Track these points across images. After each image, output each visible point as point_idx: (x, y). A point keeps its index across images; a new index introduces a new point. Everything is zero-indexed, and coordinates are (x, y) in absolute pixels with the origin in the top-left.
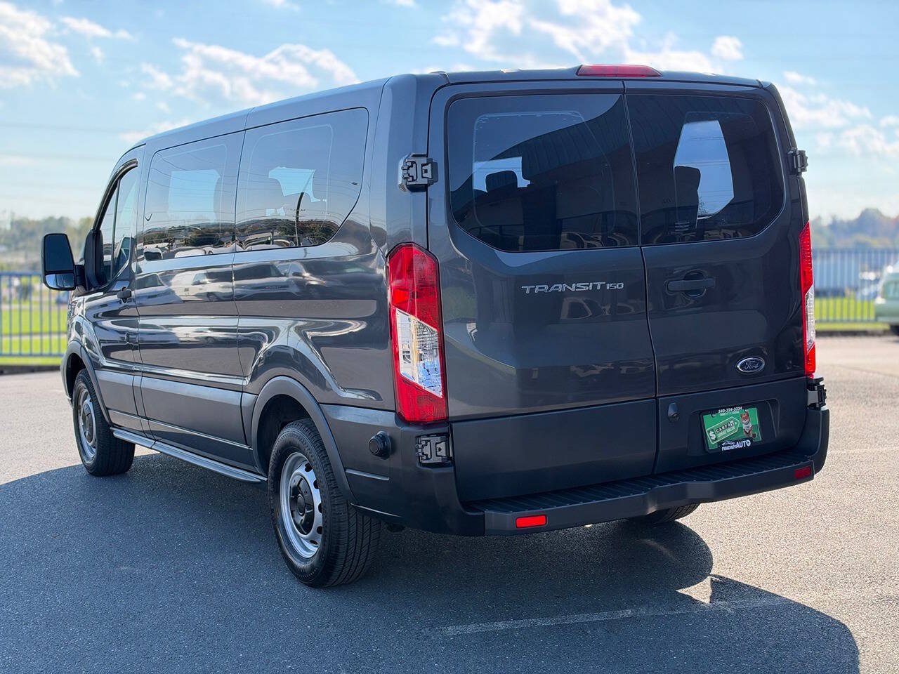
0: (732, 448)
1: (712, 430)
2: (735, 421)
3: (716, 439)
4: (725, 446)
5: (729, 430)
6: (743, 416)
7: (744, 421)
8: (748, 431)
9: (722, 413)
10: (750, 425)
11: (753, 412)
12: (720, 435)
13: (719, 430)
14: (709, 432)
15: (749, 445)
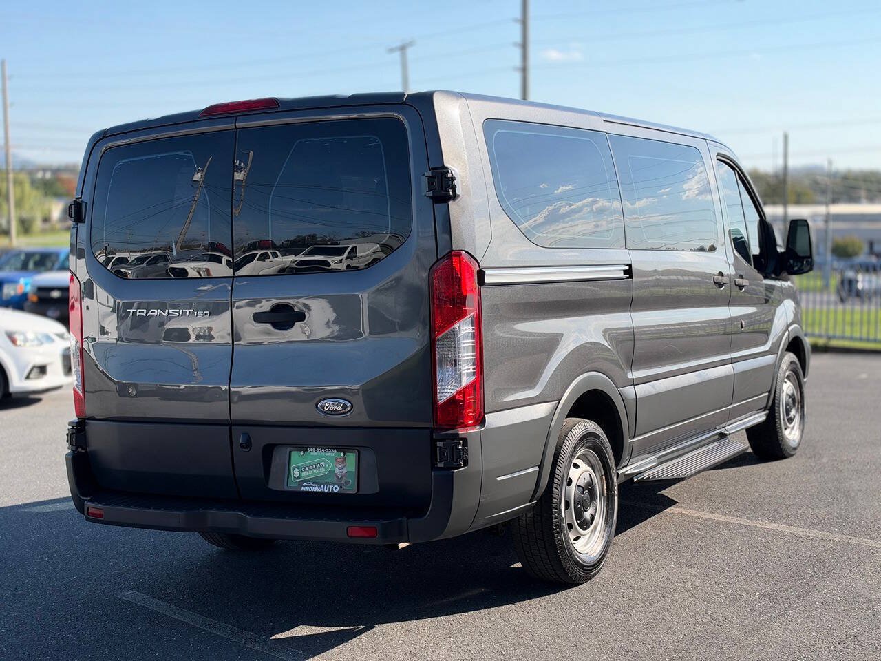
0: (315, 490)
1: (298, 468)
2: (326, 463)
3: (299, 477)
4: (306, 486)
5: (316, 471)
6: (339, 460)
7: (338, 465)
8: (340, 477)
9: (313, 453)
10: (345, 471)
11: (352, 458)
12: (304, 474)
13: (305, 468)
14: (294, 469)
15: (336, 491)
